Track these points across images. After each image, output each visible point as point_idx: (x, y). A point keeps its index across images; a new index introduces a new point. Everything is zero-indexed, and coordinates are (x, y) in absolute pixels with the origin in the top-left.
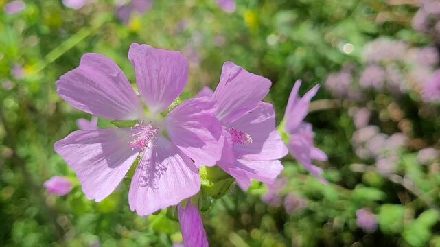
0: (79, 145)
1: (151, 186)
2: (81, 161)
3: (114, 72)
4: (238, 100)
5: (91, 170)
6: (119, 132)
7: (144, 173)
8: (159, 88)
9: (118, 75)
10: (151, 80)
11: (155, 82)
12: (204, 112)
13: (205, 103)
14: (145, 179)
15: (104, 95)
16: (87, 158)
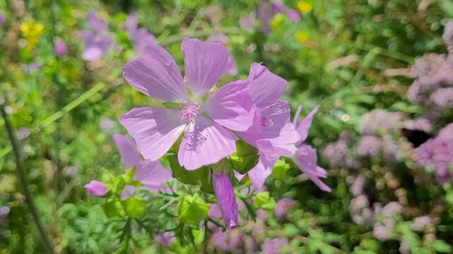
0: (137, 119)
1: (195, 150)
2: (138, 132)
3: (168, 62)
4: (262, 96)
5: (147, 139)
6: (169, 112)
7: (189, 142)
8: (203, 75)
9: (171, 64)
10: (197, 69)
11: (200, 71)
12: (239, 92)
13: (240, 85)
14: (190, 146)
15: (159, 82)
16: (143, 130)
